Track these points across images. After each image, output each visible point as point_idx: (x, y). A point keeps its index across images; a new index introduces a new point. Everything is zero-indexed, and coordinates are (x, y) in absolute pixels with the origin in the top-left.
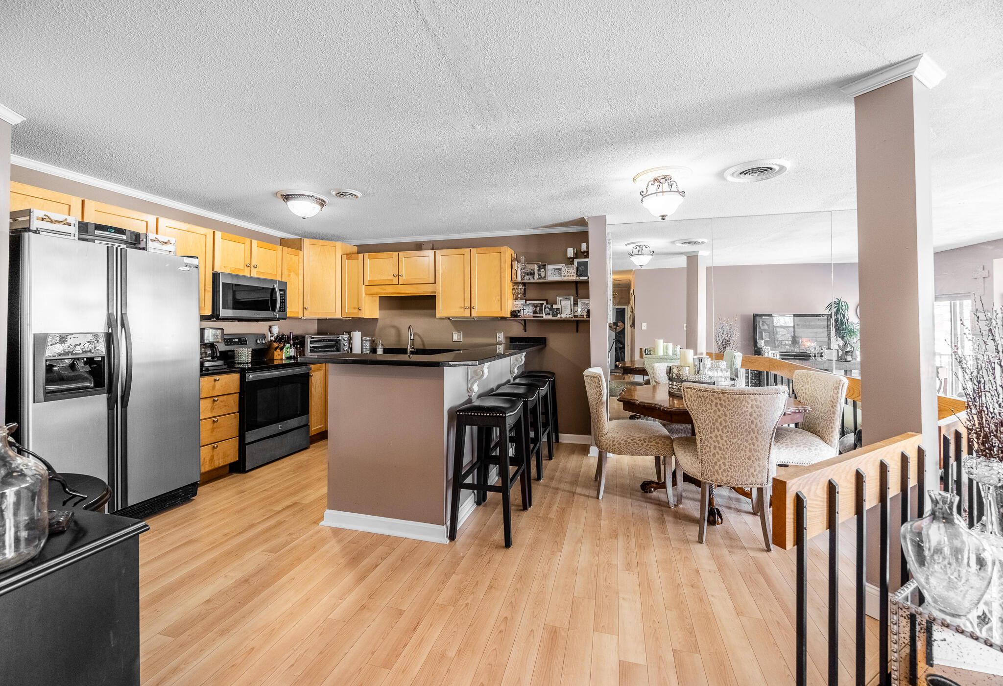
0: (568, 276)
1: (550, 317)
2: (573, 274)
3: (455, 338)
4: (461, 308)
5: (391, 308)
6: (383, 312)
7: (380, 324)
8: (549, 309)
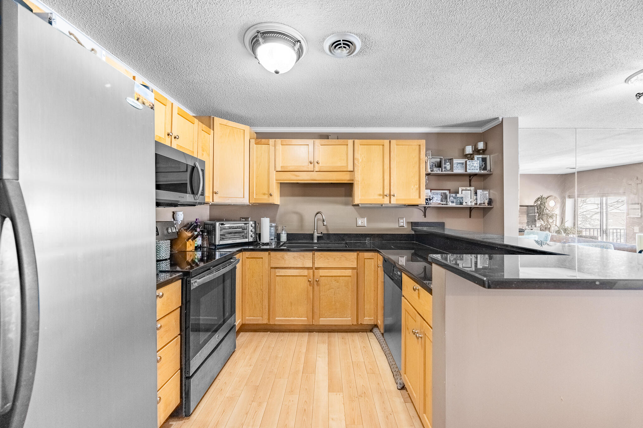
0: (473, 169)
1: (454, 205)
2: (477, 168)
3: (359, 223)
4: (380, 195)
5: (293, 195)
6: (283, 198)
7: (281, 210)
8: (453, 197)
